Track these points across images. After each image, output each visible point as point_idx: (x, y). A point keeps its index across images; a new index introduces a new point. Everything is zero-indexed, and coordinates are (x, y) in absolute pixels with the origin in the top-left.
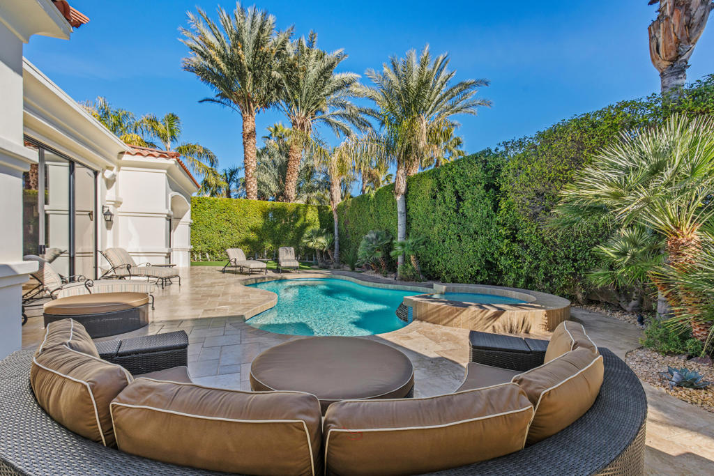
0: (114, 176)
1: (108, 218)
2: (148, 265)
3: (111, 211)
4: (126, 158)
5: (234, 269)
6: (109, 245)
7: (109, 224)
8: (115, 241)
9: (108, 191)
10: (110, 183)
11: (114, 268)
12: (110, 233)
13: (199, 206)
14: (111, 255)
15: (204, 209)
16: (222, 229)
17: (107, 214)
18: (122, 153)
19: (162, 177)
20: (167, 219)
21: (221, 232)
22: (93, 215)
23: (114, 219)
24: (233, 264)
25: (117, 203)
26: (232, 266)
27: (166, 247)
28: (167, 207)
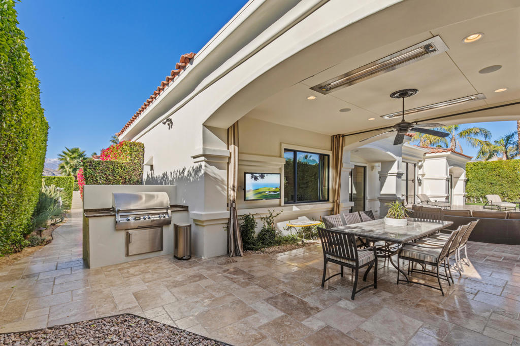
0: (422, 164)
1: (420, 181)
2: (436, 201)
3: (421, 179)
4: (427, 155)
5: (491, 207)
6: (420, 193)
7: (420, 184)
8: (422, 191)
9: (420, 170)
10: (420, 167)
11: (422, 202)
12: (420, 188)
13: (474, 168)
14: (420, 196)
15: (478, 169)
16: (493, 182)
17: (419, 180)
18: (425, 153)
19: (444, 161)
20: (446, 180)
21: (491, 183)
22: (413, 181)
23: (422, 182)
24: (490, 204)
25: (423, 175)
26: (489, 205)
27: (446, 193)
28: (447, 174)
